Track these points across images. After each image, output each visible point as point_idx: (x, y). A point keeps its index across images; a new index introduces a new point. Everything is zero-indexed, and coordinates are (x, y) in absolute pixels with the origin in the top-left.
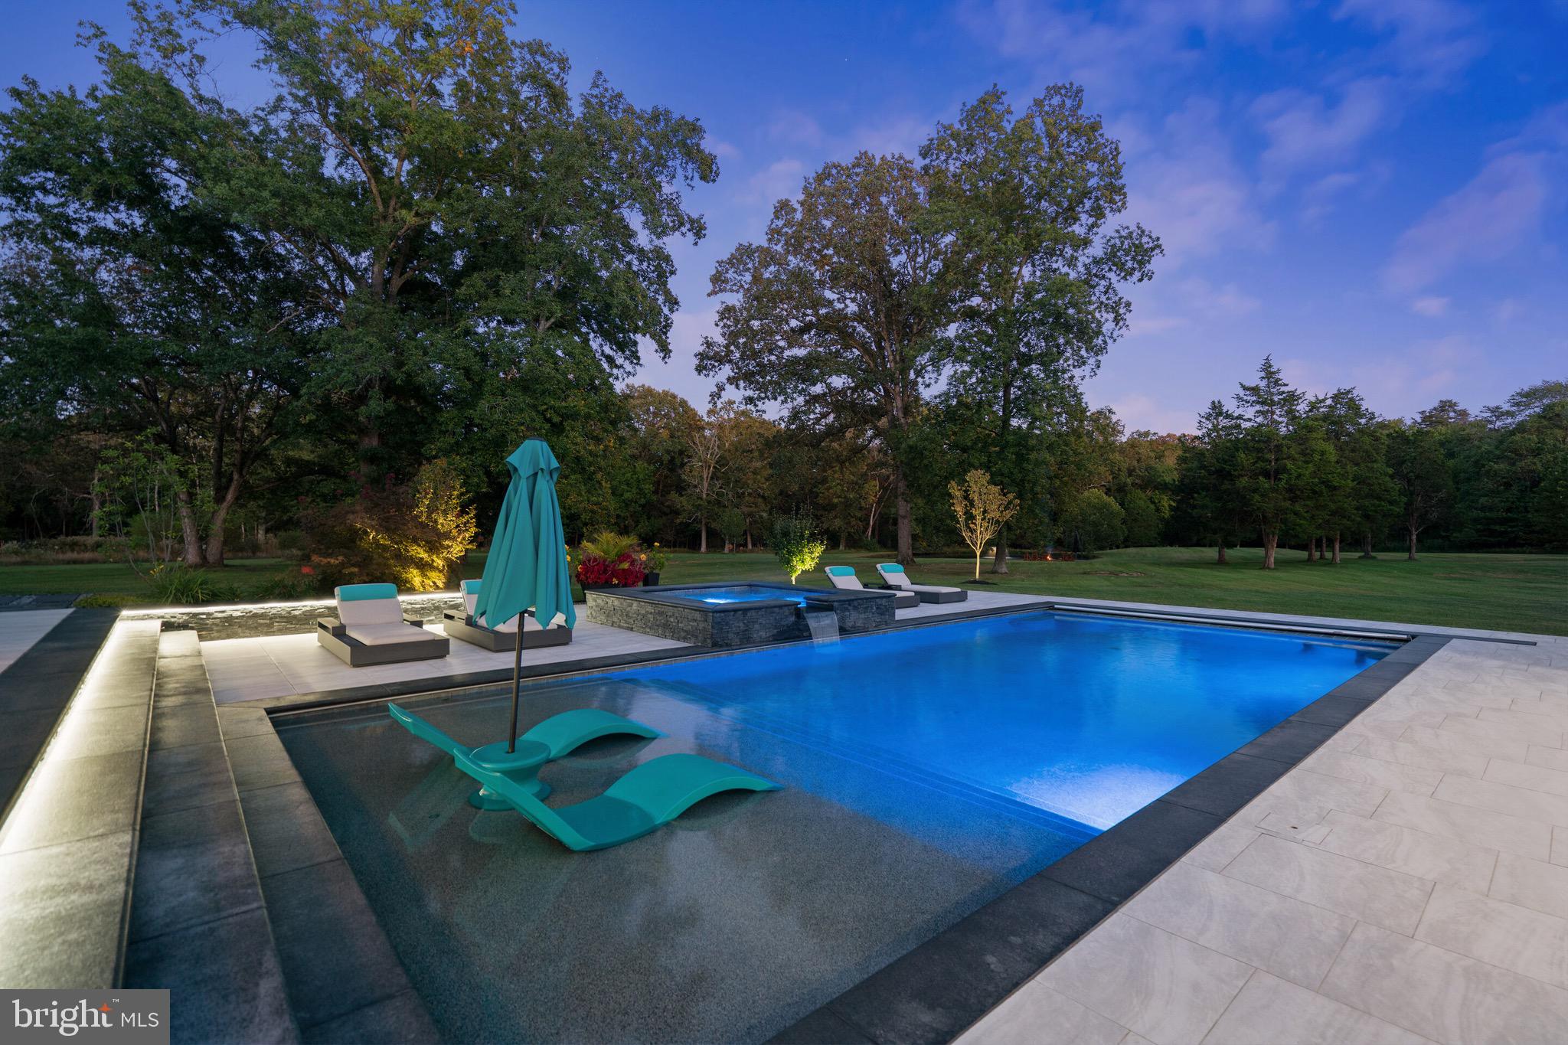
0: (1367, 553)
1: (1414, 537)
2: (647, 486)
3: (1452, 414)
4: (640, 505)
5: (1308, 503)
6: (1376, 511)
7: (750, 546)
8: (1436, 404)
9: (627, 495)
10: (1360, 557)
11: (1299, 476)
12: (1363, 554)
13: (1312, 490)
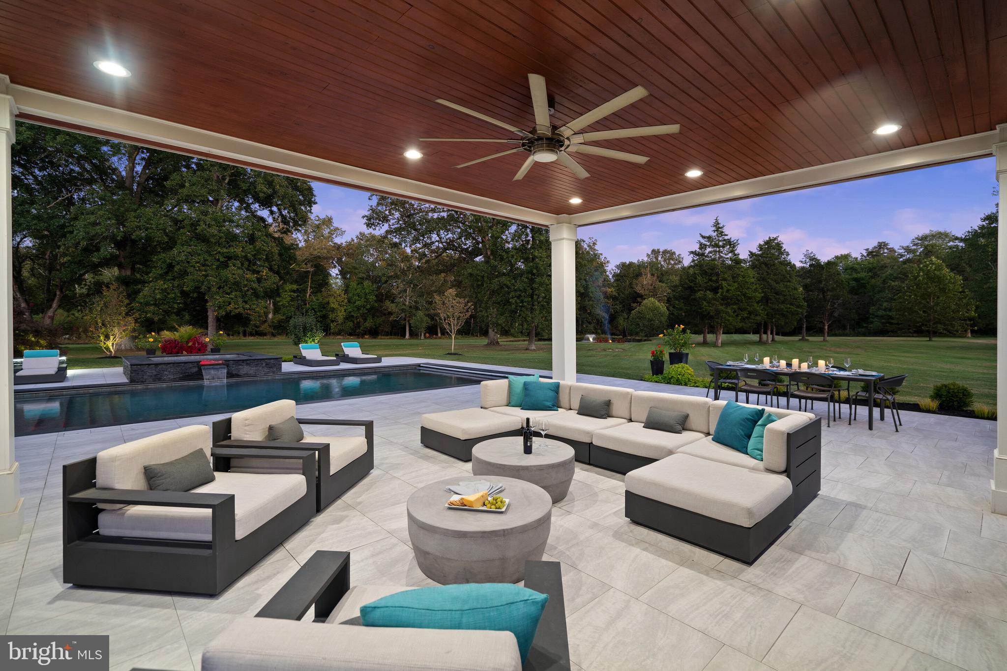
0: (803, 337)
1: (826, 327)
2: (371, 297)
3: (886, 251)
4: (367, 309)
5: (735, 307)
6: (787, 311)
7: (439, 335)
8: (876, 244)
9: (358, 303)
10: (800, 340)
11: (728, 291)
12: (801, 338)
13: (737, 299)
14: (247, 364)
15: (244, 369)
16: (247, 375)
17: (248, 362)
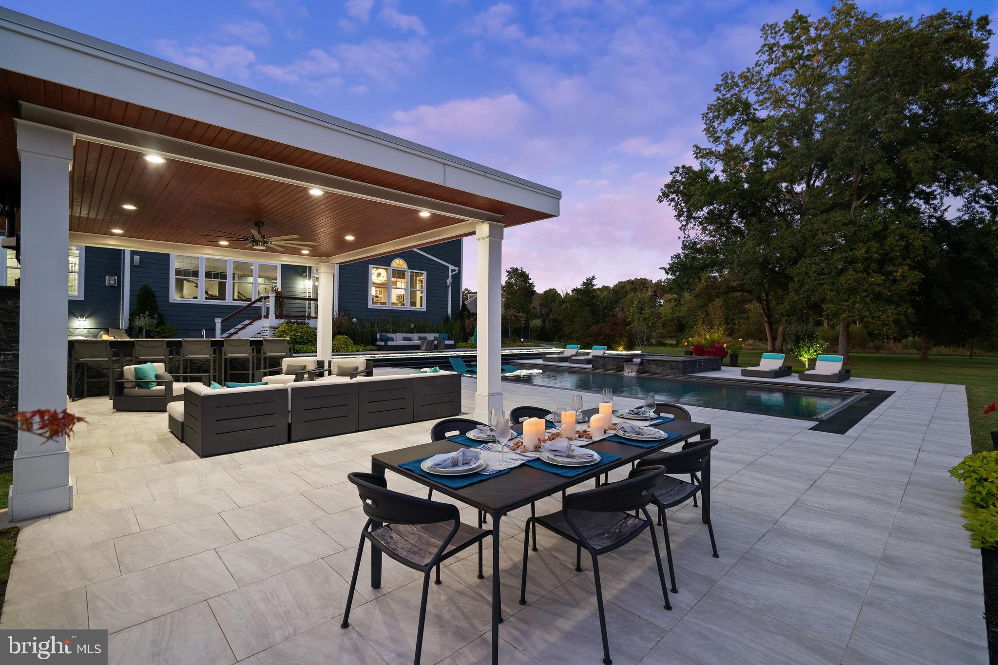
14: (655, 364)
15: (653, 368)
16: (655, 373)
17: (656, 362)
